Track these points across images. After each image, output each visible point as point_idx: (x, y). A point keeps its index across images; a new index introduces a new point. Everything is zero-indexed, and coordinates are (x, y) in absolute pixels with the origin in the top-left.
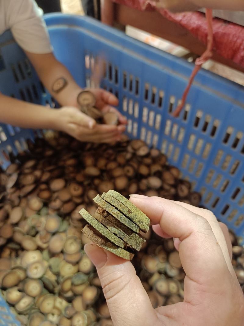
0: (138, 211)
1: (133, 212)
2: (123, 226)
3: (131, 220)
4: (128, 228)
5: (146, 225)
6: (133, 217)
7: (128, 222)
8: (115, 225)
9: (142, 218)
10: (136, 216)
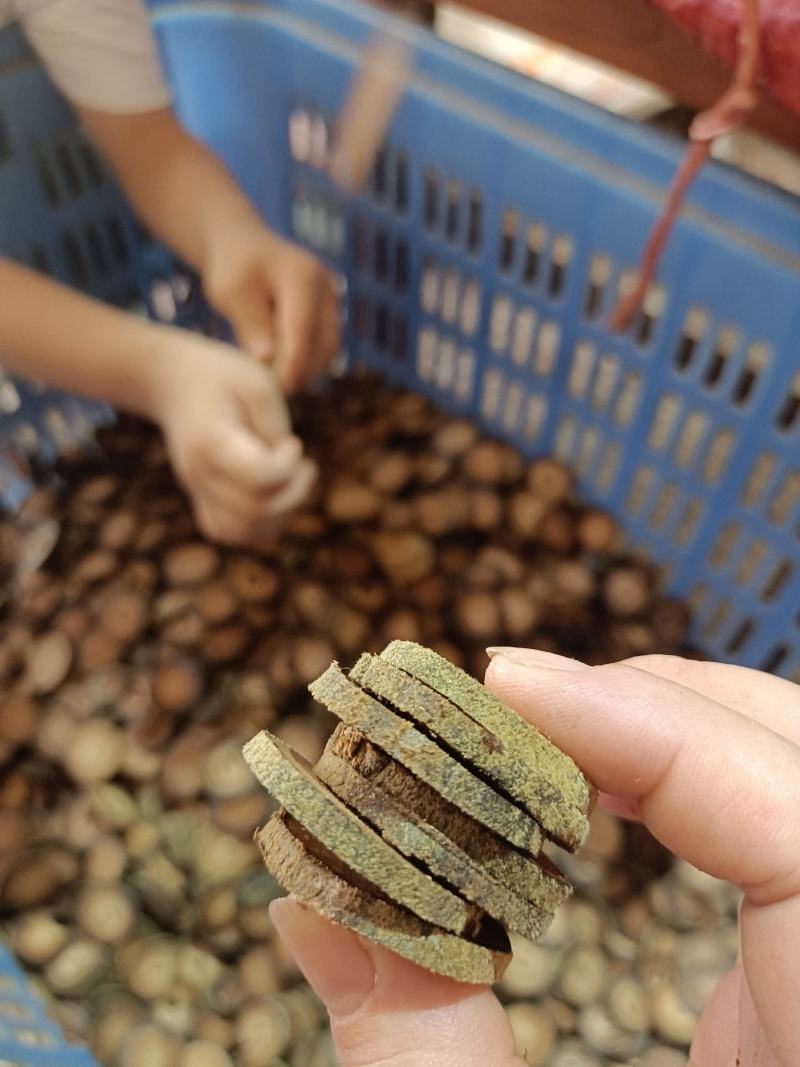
0: (533, 743)
1: (505, 744)
2: (459, 822)
3: (497, 786)
4: (484, 829)
5: (574, 810)
6: (507, 774)
7: (484, 799)
8: (417, 816)
9: (554, 775)
10: (524, 769)
